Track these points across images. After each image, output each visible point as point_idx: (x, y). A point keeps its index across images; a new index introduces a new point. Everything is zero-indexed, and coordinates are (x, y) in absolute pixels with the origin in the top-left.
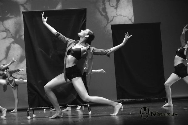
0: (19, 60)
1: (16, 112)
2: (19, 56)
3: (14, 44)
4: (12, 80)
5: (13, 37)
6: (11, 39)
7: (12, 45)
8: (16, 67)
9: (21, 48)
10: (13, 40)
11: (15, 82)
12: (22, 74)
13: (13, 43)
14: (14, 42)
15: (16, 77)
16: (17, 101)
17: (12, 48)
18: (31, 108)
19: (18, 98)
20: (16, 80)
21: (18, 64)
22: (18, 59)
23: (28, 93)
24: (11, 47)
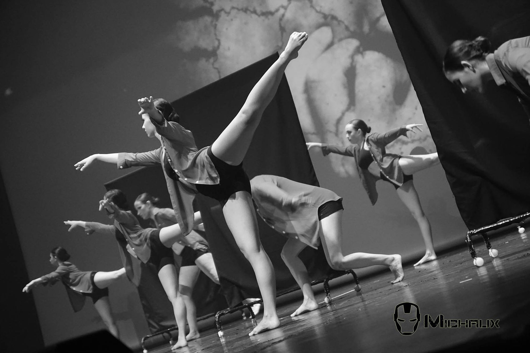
0: (391, 99)
1: (434, 260)
2: (389, 86)
3: (362, 53)
4: (392, 166)
5: (353, 35)
6: (349, 40)
7: (359, 58)
8: (390, 123)
9: (389, 61)
10: (354, 43)
11: (400, 168)
12: (416, 138)
13: (358, 51)
14: (361, 49)
15: (399, 154)
16: (423, 226)
17: (359, 70)
18: (475, 231)
19: (423, 214)
20: (402, 162)
21: (394, 111)
22: (388, 96)
23: (453, 186)
24: (358, 66)
